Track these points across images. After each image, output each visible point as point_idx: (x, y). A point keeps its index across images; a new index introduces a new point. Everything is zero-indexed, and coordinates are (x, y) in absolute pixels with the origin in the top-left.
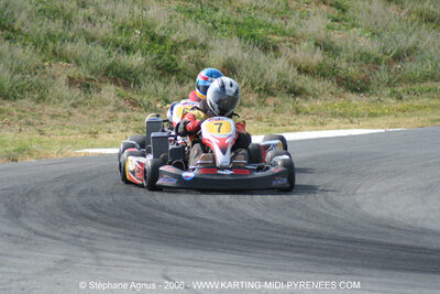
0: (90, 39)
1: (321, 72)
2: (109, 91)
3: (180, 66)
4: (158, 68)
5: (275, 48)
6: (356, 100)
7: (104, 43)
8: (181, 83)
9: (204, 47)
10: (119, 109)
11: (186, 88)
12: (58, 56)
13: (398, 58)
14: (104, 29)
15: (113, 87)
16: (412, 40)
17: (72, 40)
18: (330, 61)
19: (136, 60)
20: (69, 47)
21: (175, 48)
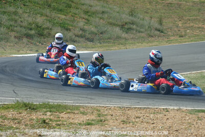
0: (21, 27)
1: (81, 36)
2: (25, 40)
3: (44, 34)
4: (39, 34)
5: (70, 30)
6: (90, 44)
7: (25, 28)
8: (44, 38)
9: (51, 29)
10: (27, 44)
11: (45, 39)
12: (12, 30)
13: (101, 33)
14: (25, 24)
15: (26, 39)
16: (106, 29)
17: (16, 27)
18: (84, 34)
19: (33, 32)
20: (15, 28)
21: (43, 29)
